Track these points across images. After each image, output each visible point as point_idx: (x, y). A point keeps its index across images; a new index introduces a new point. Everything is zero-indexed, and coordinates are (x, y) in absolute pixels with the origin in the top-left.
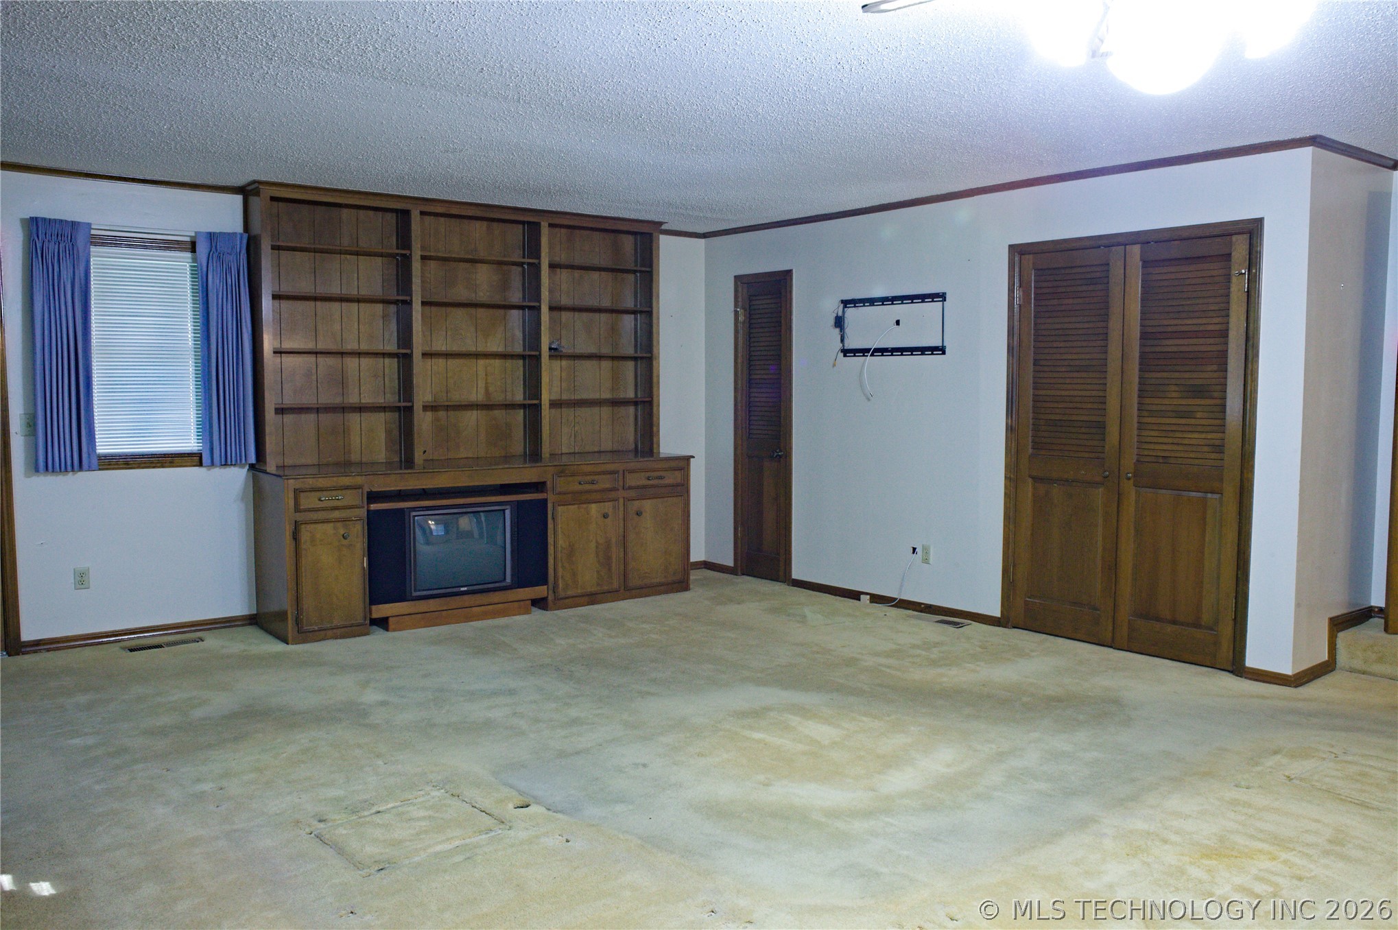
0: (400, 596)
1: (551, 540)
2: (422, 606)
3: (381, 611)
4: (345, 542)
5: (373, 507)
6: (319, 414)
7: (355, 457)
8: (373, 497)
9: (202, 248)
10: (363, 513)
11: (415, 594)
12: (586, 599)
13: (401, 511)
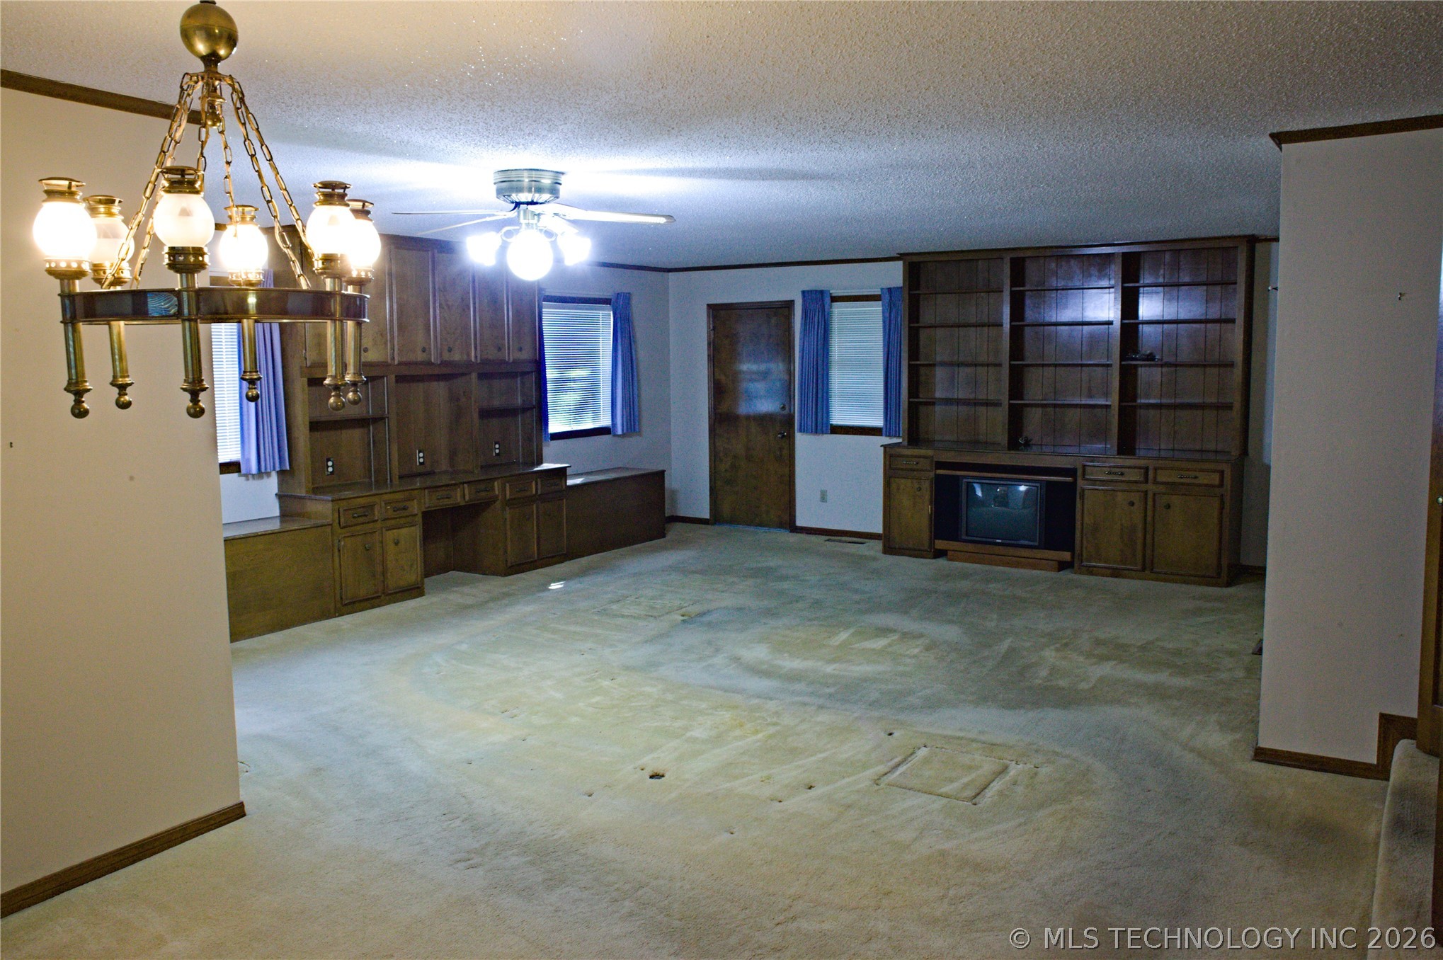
0: (954, 537)
1: (1078, 516)
2: (970, 547)
3: (940, 544)
4: (918, 493)
5: (939, 472)
6: (959, 407)
7: (982, 438)
8: (940, 465)
9: (887, 297)
10: (932, 475)
11: (964, 537)
12: (1109, 572)
13: (958, 476)
